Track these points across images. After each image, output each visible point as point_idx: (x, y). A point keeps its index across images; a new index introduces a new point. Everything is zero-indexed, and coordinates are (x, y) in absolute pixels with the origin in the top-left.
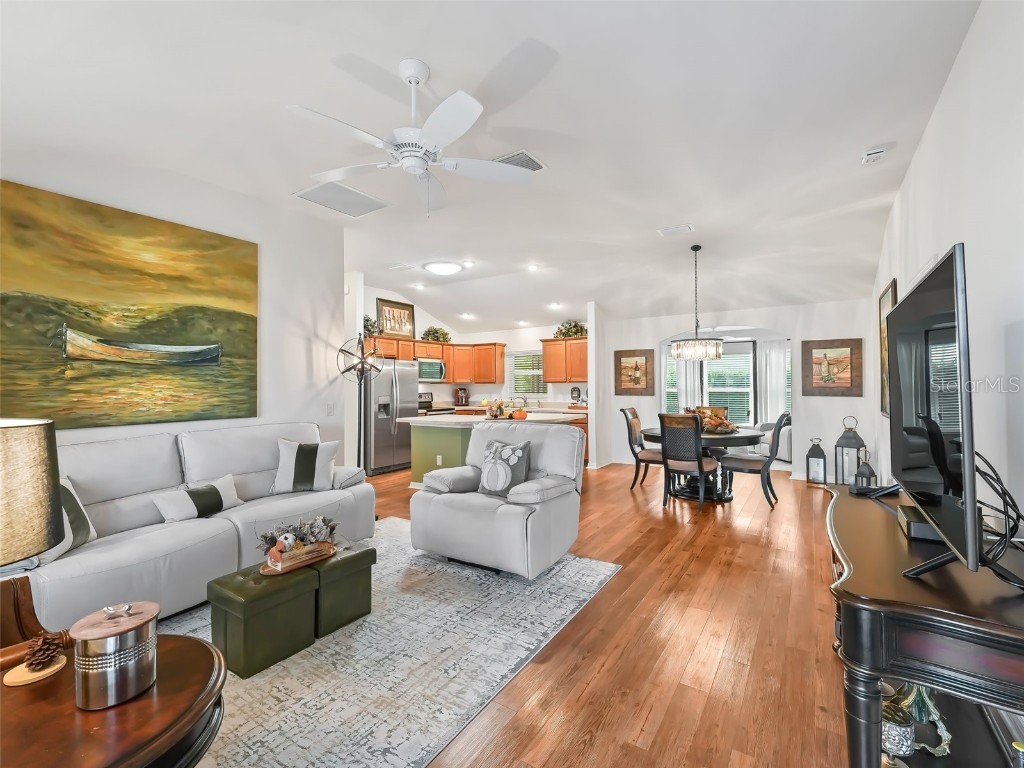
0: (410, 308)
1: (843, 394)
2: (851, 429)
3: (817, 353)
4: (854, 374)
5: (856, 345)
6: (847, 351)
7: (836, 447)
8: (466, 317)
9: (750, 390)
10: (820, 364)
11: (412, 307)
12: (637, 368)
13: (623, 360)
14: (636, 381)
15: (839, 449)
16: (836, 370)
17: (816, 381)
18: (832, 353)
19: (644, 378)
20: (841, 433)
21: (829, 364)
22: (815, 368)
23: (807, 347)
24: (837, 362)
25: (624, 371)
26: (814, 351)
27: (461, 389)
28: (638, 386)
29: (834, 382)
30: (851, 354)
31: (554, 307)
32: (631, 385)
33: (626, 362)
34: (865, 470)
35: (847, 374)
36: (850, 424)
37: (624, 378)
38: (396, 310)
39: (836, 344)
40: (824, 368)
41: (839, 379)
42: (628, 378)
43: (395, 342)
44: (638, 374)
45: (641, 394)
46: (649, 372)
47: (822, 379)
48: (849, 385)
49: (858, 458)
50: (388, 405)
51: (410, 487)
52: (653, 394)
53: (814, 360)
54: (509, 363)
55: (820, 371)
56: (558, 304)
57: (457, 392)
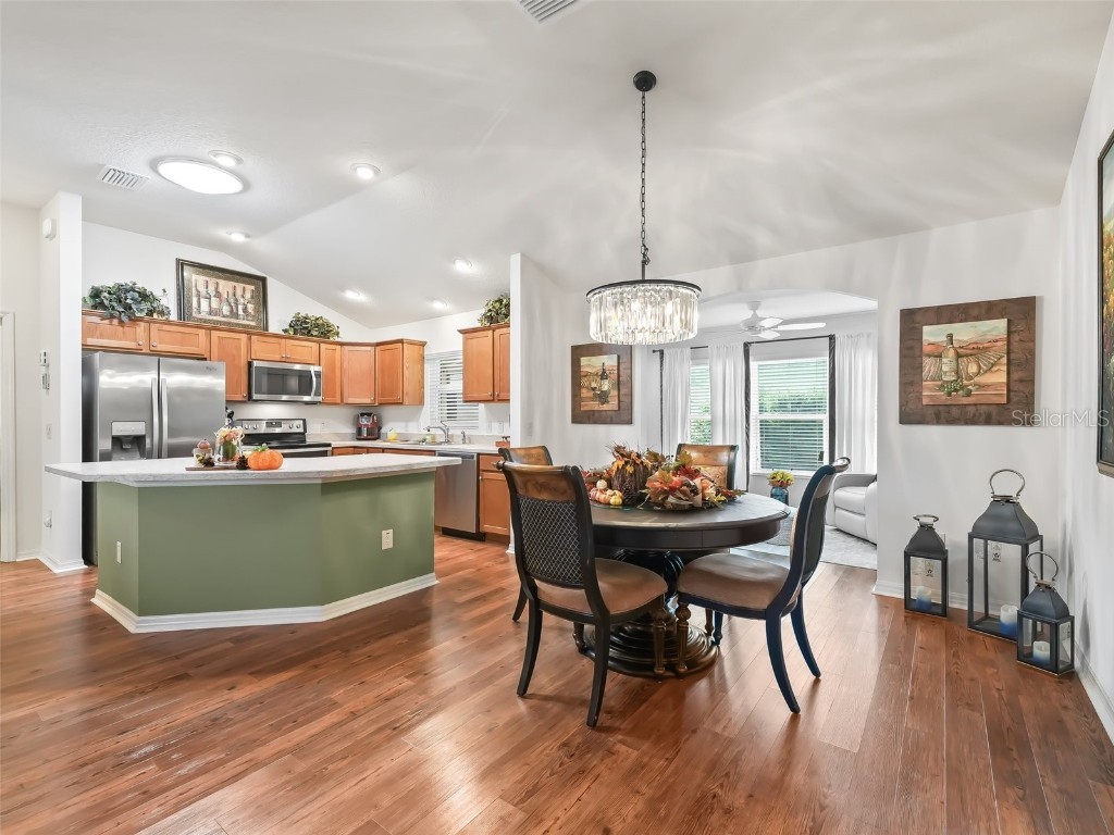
0: (261, 282)
1: (988, 420)
2: (1007, 500)
3: (932, 334)
4: (1016, 376)
5: (1021, 313)
6: (1000, 325)
7: (971, 537)
8: (353, 296)
9: (825, 417)
10: (940, 356)
11: (263, 280)
12: (604, 376)
13: (584, 361)
14: (603, 397)
15: (979, 543)
16: (973, 369)
17: (929, 393)
18: (965, 332)
19: (616, 393)
20: (984, 505)
21: (959, 356)
22: (929, 366)
23: (912, 321)
24: (975, 351)
25: (584, 382)
26: (926, 329)
27: (362, 415)
28: (605, 407)
29: (969, 394)
30: (1009, 332)
31: (463, 268)
32: (595, 406)
33: (590, 364)
34: (1043, 601)
35: (999, 377)
36: (1006, 487)
37: (585, 393)
38: (222, 283)
39: (975, 312)
40: (947, 365)
41: (981, 386)
42: (591, 394)
43: (202, 332)
44: (606, 386)
45: (612, 422)
46: (623, 383)
47: (941, 387)
48: (1004, 400)
49: (1025, 571)
50: (143, 437)
51: (92, 600)
52: (630, 422)
53: (926, 349)
54: (431, 372)
55: (938, 371)
56: (467, 262)
57: (357, 419)
